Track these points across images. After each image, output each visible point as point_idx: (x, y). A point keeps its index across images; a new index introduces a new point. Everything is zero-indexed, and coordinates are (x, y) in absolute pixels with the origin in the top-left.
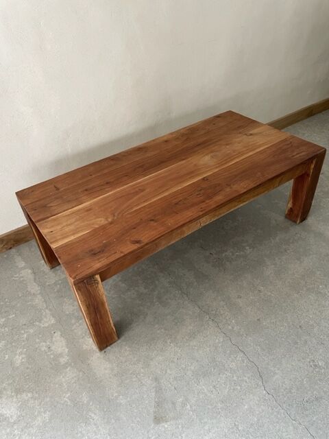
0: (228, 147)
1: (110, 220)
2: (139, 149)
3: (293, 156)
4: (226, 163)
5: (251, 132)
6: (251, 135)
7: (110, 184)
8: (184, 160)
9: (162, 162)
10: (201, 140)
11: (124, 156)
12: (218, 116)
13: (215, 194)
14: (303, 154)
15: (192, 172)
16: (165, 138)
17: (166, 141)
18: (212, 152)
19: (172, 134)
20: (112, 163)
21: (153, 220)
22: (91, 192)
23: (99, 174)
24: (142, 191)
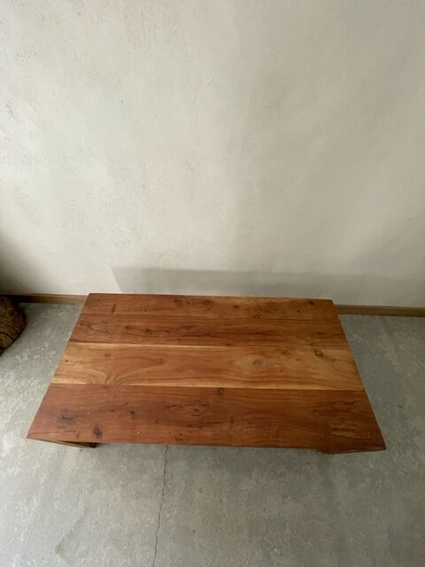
0: (282, 357)
1: (108, 382)
2: (207, 302)
3: (335, 430)
4: (258, 382)
5: (323, 351)
6: (321, 355)
7: (148, 333)
8: (228, 345)
9: (208, 335)
10: (267, 327)
11: (188, 303)
12: (312, 302)
13: (210, 424)
14: (351, 435)
15: (218, 371)
16: (238, 302)
17: (236, 307)
18: (262, 353)
19: (249, 299)
20: (173, 305)
21: (133, 413)
22: (129, 332)
23: (152, 313)
24: (161, 362)
